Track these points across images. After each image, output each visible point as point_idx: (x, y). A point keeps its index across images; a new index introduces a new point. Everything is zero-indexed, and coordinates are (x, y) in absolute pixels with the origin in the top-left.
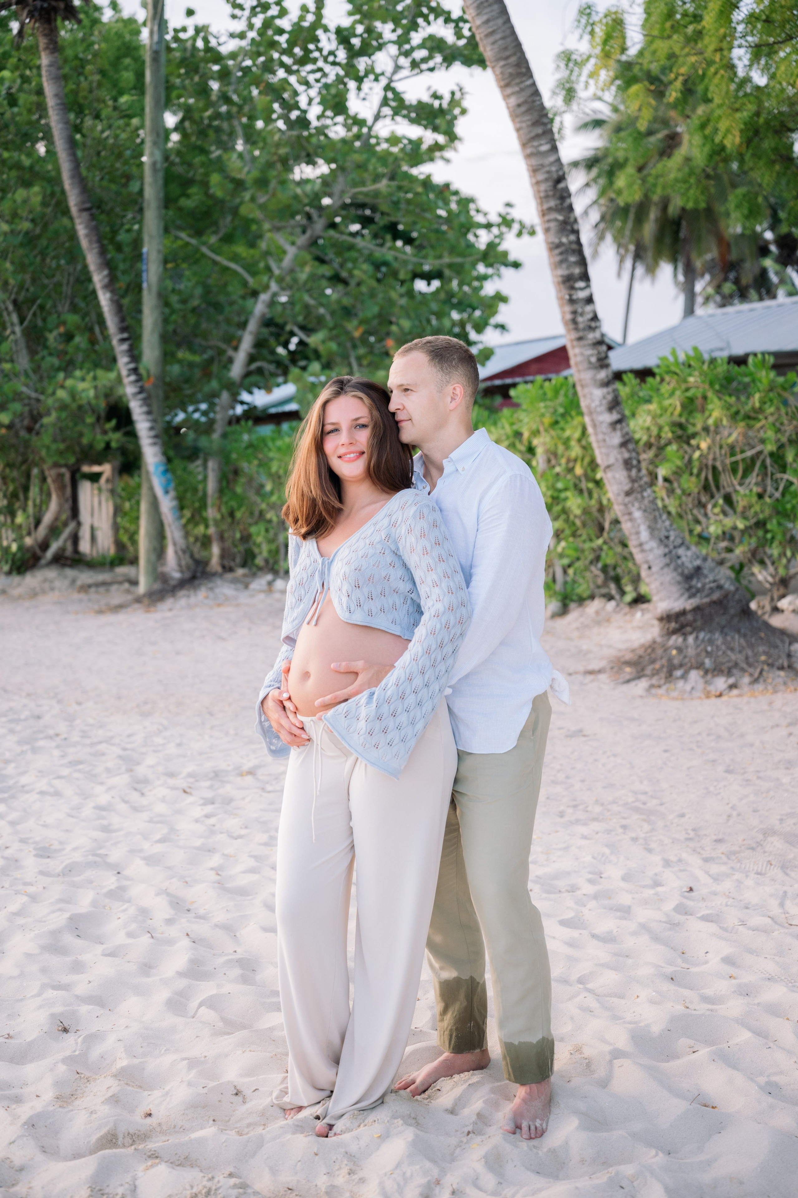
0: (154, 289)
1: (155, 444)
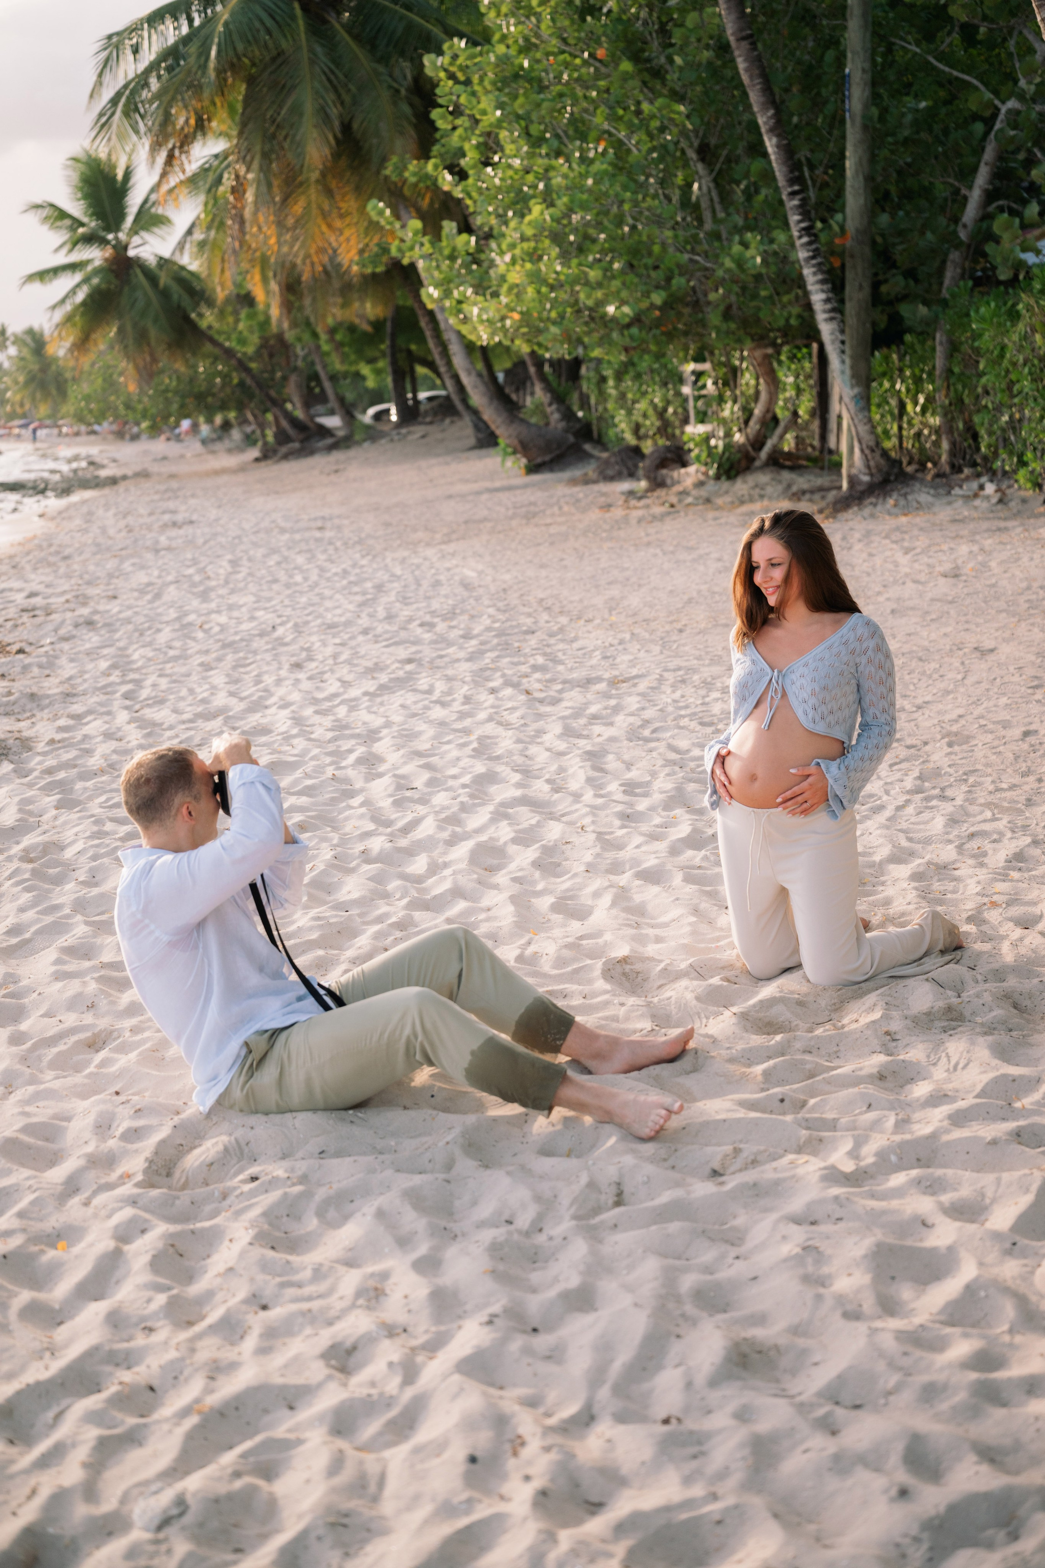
0: (858, 120)
1: (831, 319)
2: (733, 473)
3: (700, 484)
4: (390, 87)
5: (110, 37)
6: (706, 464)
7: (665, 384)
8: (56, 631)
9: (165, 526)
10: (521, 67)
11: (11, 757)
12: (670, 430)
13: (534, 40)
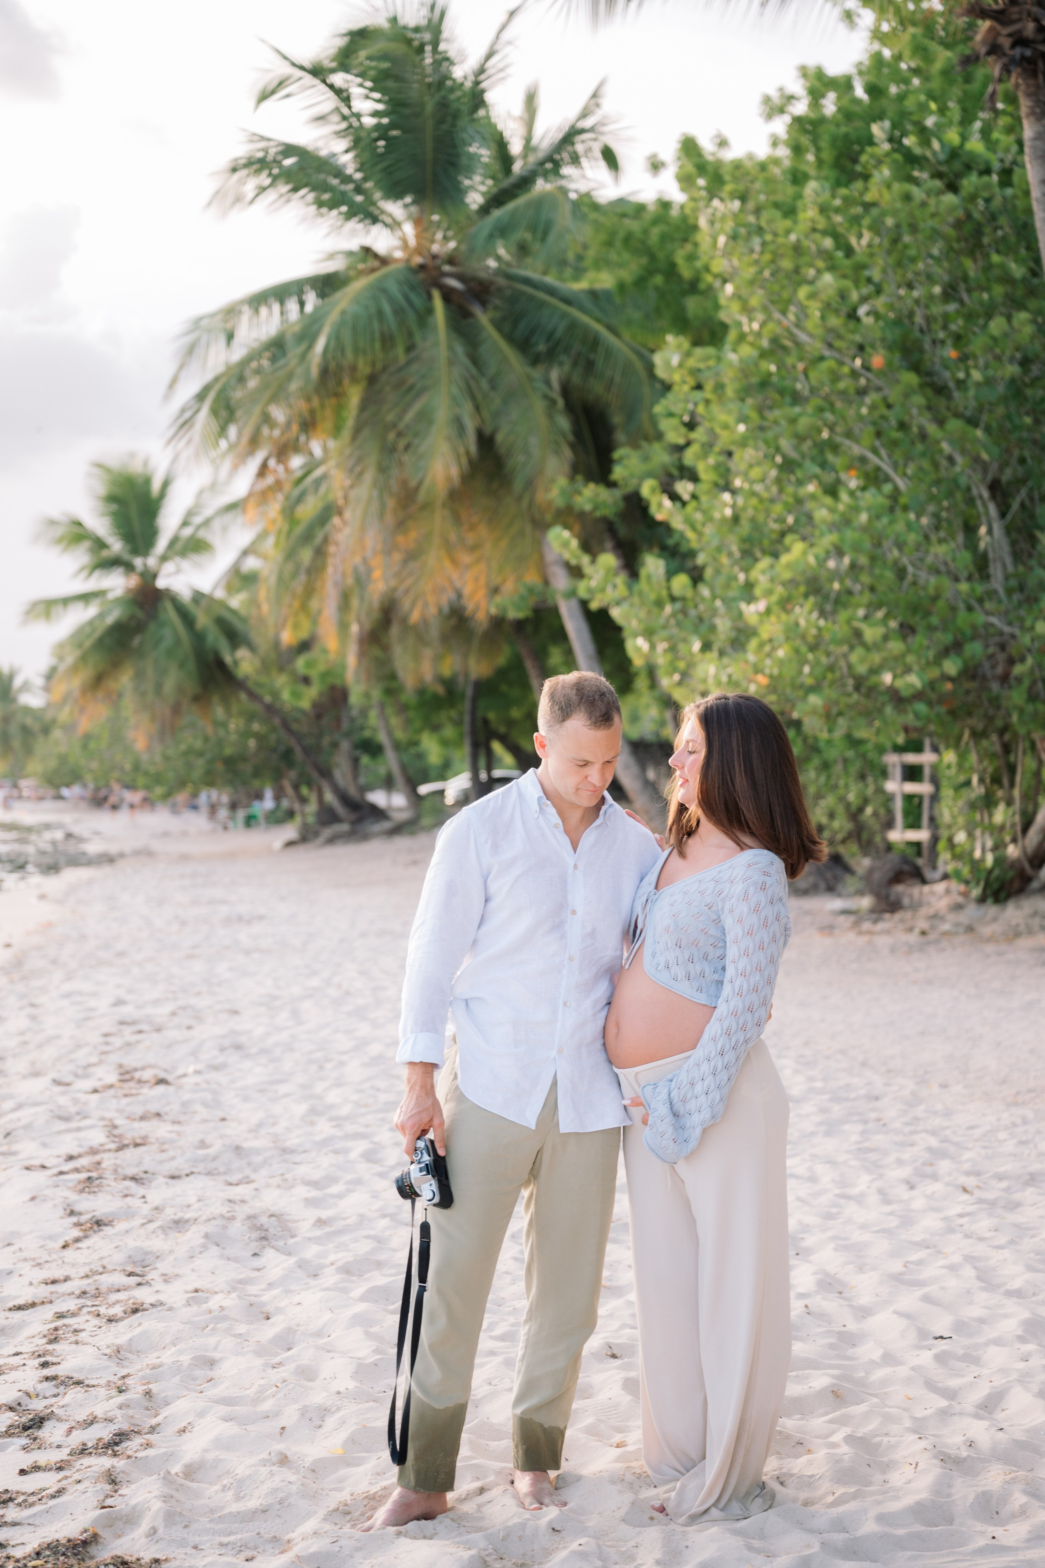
2: (1003, 895)
3: (958, 907)
4: (546, 397)
5: (200, 319)
6: (967, 882)
7: (862, 777)
8: (194, 1054)
9: (227, 921)
10: (770, 374)
11: (274, 1243)
12: (865, 836)
13: (788, 343)
